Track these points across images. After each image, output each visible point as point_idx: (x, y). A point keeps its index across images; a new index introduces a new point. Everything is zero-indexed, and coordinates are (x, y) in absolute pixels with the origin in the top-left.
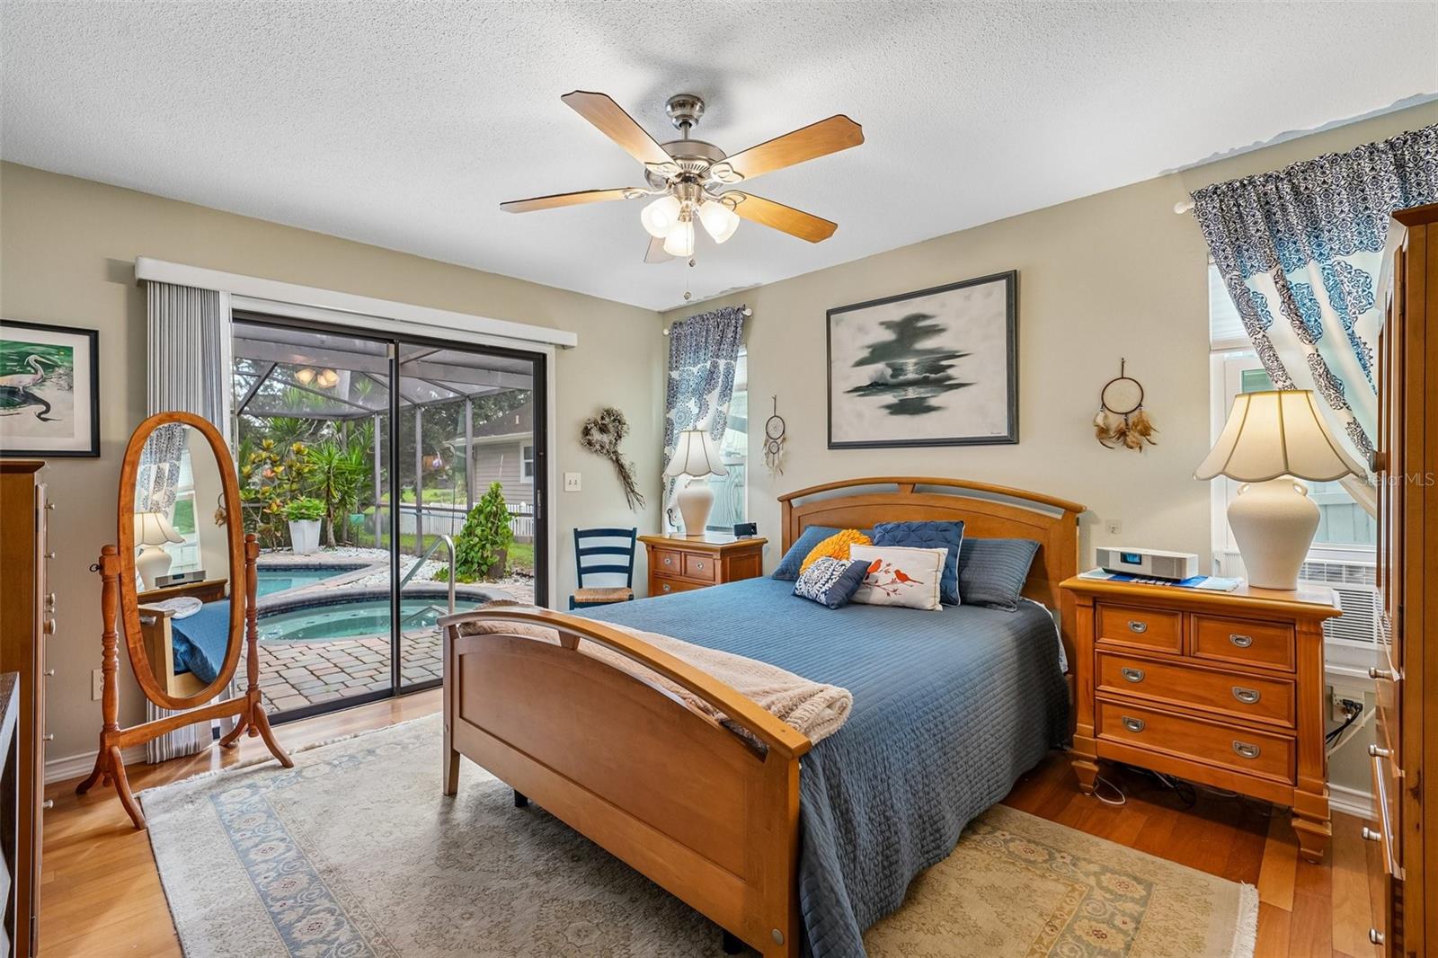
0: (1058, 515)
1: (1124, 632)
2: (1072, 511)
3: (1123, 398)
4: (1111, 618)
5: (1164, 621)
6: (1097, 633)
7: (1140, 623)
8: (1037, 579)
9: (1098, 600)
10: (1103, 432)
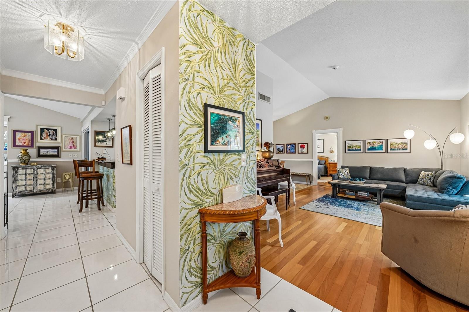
0: (327, 158)
1: (331, 165)
2: (328, 158)
3: (332, 150)
4: (330, 165)
5: (333, 164)
6: (329, 165)
7: (332, 165)
8: (325, 163)
9: (330, 163)
10: (330, 152)
